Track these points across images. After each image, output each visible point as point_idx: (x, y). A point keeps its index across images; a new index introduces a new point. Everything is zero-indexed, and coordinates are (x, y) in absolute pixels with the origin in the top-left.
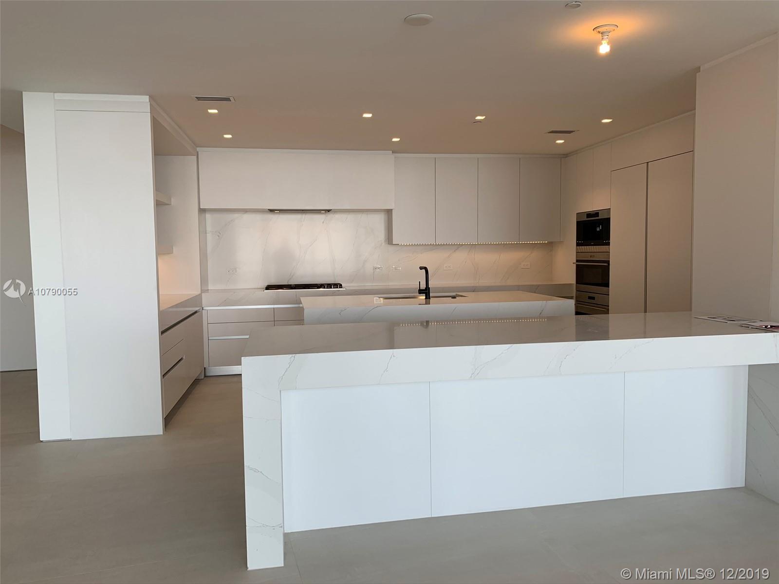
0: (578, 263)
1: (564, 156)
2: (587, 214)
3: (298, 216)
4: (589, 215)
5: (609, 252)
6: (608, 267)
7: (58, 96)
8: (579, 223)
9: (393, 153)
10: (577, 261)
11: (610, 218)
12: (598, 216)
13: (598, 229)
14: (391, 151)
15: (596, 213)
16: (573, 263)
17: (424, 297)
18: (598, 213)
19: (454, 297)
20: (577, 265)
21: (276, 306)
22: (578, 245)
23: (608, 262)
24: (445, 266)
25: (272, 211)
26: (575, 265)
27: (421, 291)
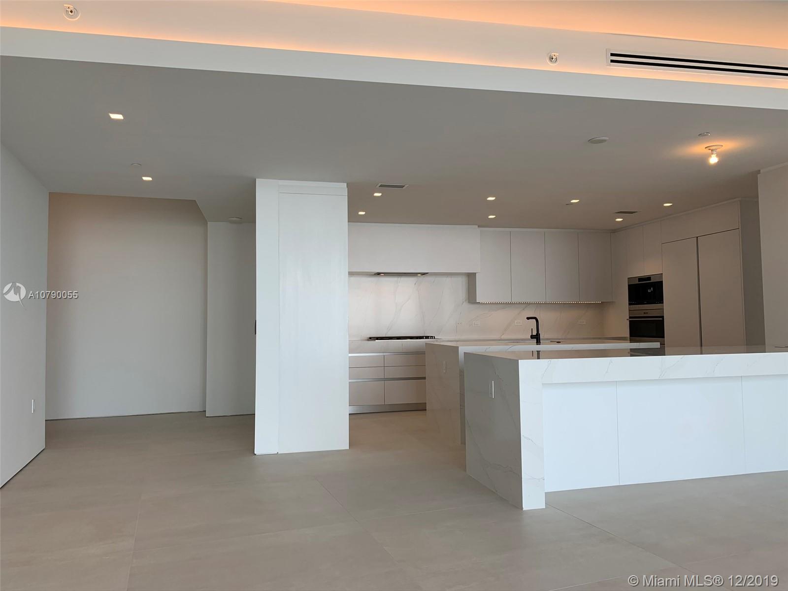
0: (630, 319)
1: (615, 231)
2: (639, 279)
3: (395, 279)
4: (641, 279)
5: (663, 309)
6: (663, 321)
7: (281, 182)
8: (630, 286)
9: (478, 227)
10: (630, 318)
11: (662, 282)
12: (650, 280)
13: (649, 291)
14: (477, 226)
15: (648, 277)
16: (627, 320)
17: (536, 341)
18: (650, 278)
19: (558, 342)
20: (630, 321)
21: (384, 354)
22: (630, 304)
23: (663, 317)
24: (516, 321)
25: (379, 274)
26: (628, 321)
27: (532, 337)
